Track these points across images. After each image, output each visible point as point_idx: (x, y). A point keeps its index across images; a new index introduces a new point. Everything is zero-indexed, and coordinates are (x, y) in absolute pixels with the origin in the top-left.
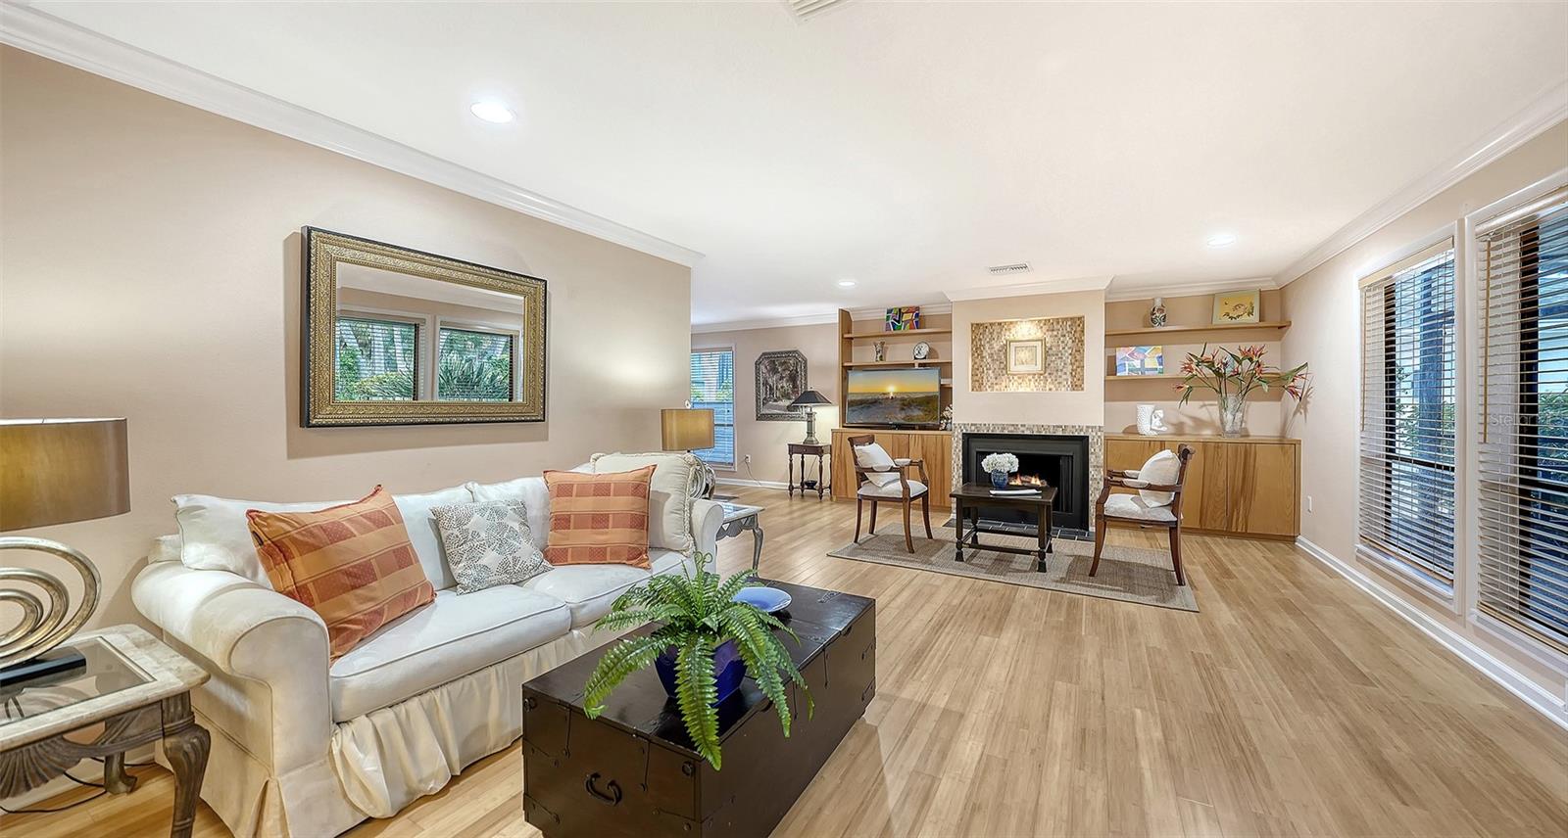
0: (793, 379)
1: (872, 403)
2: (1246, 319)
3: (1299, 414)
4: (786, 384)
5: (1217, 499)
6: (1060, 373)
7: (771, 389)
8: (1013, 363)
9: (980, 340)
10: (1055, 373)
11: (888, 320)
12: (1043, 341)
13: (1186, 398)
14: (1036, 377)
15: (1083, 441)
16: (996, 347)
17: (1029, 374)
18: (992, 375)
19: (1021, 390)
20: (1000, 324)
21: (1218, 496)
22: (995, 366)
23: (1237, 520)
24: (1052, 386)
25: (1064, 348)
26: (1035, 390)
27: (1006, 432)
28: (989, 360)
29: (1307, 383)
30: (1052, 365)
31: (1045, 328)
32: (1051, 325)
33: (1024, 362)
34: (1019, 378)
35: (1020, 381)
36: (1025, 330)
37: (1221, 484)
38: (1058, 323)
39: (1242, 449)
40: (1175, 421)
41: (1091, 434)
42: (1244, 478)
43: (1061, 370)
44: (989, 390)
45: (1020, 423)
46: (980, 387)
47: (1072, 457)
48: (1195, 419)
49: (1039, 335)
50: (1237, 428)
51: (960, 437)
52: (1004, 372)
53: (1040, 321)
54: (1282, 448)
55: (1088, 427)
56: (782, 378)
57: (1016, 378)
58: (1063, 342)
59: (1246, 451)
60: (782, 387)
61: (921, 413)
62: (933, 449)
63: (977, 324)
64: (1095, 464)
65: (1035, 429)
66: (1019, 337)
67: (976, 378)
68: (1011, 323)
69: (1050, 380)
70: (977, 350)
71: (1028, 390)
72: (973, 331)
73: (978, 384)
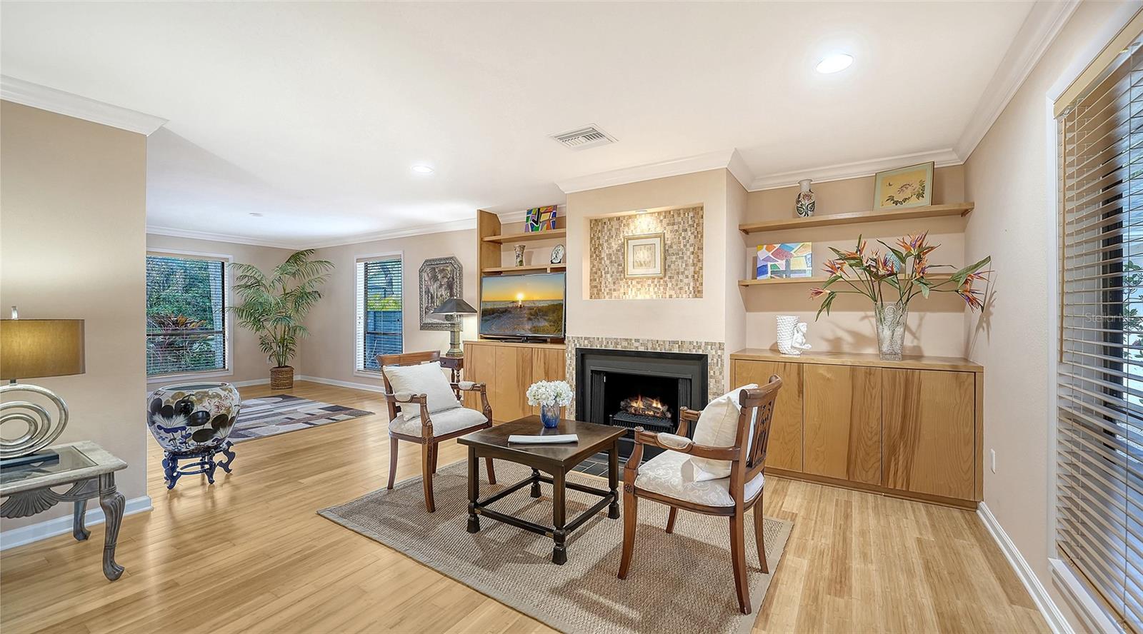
0: (450, 287)
1: (502, 312)
2: (915, 204)
3: (981, 330)
4: (444, 293)
5: (870, 443)
6: (681, 277)
7: (432, 298)
8: (630, 264)
9: (599, 238)
10: (676, 277)
11: (527, 221)
12: (662, 236)
13: (827, 305)
14: (656, 281)
15: (701, 360)
16: (615, 246)
17: (648, 278)
18: (610, 280)
19: (640, 297)
20: (618, 219)
21: (871, 440)
22: (614, 269)
23: (896, 473)
24: (672, 293)
25: (685, 246)
26: (654, 296)
27: (619, 348)
28: (608, 262)
29: (990, 285)
30: (672, 266)
31: (666, 221)
32: (671, 217)
33: (642, 262)
34: (638, 283)
35: (639, 286)
36: (645, 223)
37: (874, 424)
38: (679, 215)
39: (901, 377)
40: (831, 336)
41: (711, 353)
42: (904, 417)
43: (683, 273)
44: (607, 297)
45: (634, 337)
46: (598, 294)
47: (691, 380)
48: (855, 335)
49: (659, 230)
50: (897, 348)
51: (574, 352)
52: (622, 275)
53: (659, 213)
54: (957, 378)
55: (707, 344)
56: (441, 286)
57: (634, 282)
58: (684, 238)
59: (907, 380)
60: (441, 296)
61: (546, 324)
62: (554, 366)
63: (596, 220)
64: (715, 390)
65: (650, 346)
66: (638, 232)
67: (594, 284)
68: (630, 217)
69: (670, 285)
70: (596, 251)
71: (648, 297)
72: (591, 228)
73: (596, 291)
